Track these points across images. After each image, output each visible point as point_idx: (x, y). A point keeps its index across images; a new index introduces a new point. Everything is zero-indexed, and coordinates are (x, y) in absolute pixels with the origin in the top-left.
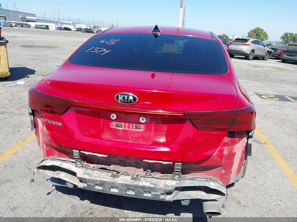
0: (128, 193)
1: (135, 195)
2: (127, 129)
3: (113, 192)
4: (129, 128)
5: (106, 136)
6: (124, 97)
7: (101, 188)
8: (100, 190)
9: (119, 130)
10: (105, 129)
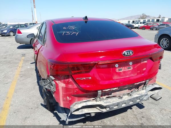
0: (130, 103)
1: (133, 103)
2: (124, 70)
3: (123, 106)
4: (125, 70)
5: (116, 77)
6: (128, 53)
7: (117, 107)
8: (117, 108)
9: (121, 72)
10: (114, 74)
